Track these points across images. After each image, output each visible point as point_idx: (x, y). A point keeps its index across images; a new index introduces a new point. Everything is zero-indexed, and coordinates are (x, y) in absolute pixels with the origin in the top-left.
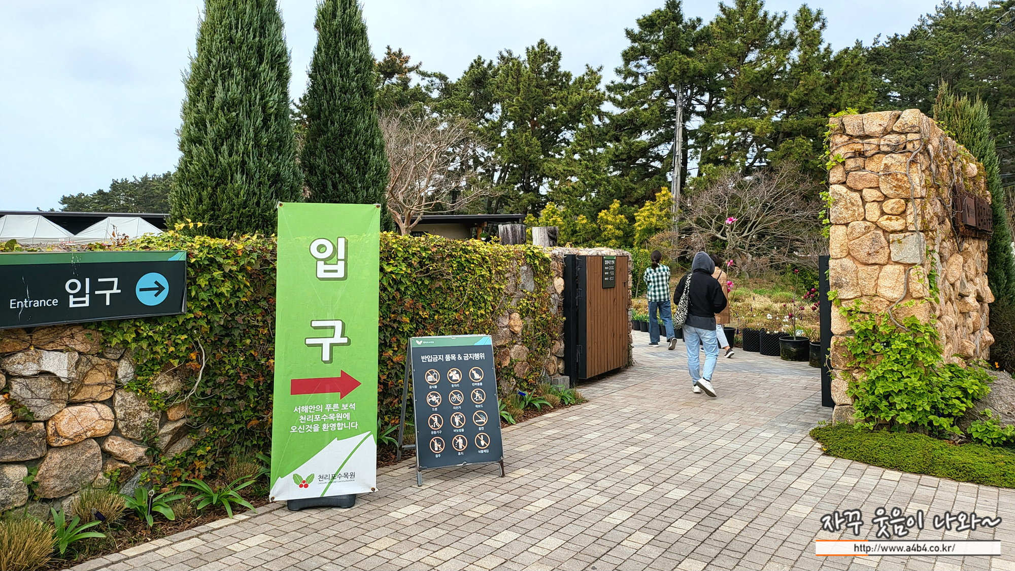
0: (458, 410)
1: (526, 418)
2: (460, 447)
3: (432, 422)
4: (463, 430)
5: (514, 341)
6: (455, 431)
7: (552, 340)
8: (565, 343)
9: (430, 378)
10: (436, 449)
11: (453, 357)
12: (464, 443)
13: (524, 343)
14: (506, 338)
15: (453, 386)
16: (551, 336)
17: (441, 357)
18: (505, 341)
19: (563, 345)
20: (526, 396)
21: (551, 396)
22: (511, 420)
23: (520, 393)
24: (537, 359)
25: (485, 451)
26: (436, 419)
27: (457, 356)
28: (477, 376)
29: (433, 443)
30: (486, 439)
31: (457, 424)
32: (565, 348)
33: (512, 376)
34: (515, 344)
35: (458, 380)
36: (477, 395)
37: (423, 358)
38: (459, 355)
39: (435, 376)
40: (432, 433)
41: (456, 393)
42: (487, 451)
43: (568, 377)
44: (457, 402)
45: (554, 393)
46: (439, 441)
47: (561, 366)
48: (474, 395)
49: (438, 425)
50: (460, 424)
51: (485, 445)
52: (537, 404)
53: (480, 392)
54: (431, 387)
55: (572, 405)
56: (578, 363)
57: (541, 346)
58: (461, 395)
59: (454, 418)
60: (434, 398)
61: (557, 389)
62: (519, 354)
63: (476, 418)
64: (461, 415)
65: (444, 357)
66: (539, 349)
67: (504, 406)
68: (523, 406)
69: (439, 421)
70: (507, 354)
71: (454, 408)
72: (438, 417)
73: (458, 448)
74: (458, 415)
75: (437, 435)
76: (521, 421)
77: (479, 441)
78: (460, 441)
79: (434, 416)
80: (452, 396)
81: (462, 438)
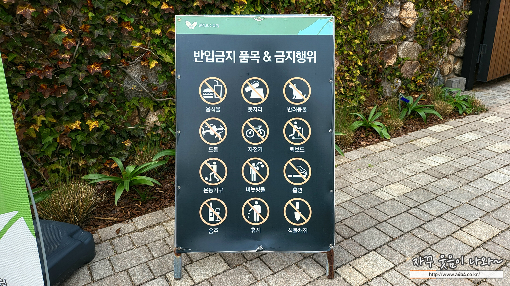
0: (258, 154)
1: (405, 130)
2: (256, 219)
3: (207, 171)
4: (263, 190)
5: (405, 37)
6: (248, 189)
7: (451, 38)
8: (466, 41)
9: (209, 92)
10: (211, 219)
11: (255, 56)
12: (264, 213)
13: (416, 40)
14: (394, 33)
15: (250, 109)
16: (450, 32)
17: (230, 55)
18: (392, 36)
19: (464, 44)
20: (410, 103)
21: (442, 103)
22: (385, 133)
23: (402, 98)
24: (430, 58)
25: (301, 230)
26: (214, 168)
27: (262, 55)
28: (298, 94)
29: (206, 210)
30: (304, 210)
31: (254, 178)
32: (465, 47)
33: (397, 76)
34: (406, 40)
35: (260, 100)
36: (295, 128)
37: (196, 54)
38: (266, 54)
39: (218, 90)
40: (206, 190)
41: (256, 124)
42: (305, 231)
43: (464, 79)
44: (256, 139)
45: (446, 99)
46: (216, 206)
47: (458, 66)
48: (289, 130)
49: (218, 177)
50: (259, 180)
51: (301, 220)
52: (422, 114)
53: (300, 124)
54: (208, 110)
55: (467, 114)
56: (478, 64)
57: (437, 44)
58: (264, 128)
59: (247, 167)
60: (213, 130)
61: (451, 93)
62: (409, 52)
63: (290, 171)
64: (263, 163)
65: (238, 54)
66: (434, 47)
67: (379, 115)
68: (403, 114)
69: (220, 171)
70: (393, 51)
71: (250, 149)
72: (218, 164)
73: (252, 219)
74: (256, 162)
75: (215, 195)
76: (398, 135)
77: (291, 212)
78: (257, 209)
79: (211, 163)
80: (247, 127)
81: (260, 203)
